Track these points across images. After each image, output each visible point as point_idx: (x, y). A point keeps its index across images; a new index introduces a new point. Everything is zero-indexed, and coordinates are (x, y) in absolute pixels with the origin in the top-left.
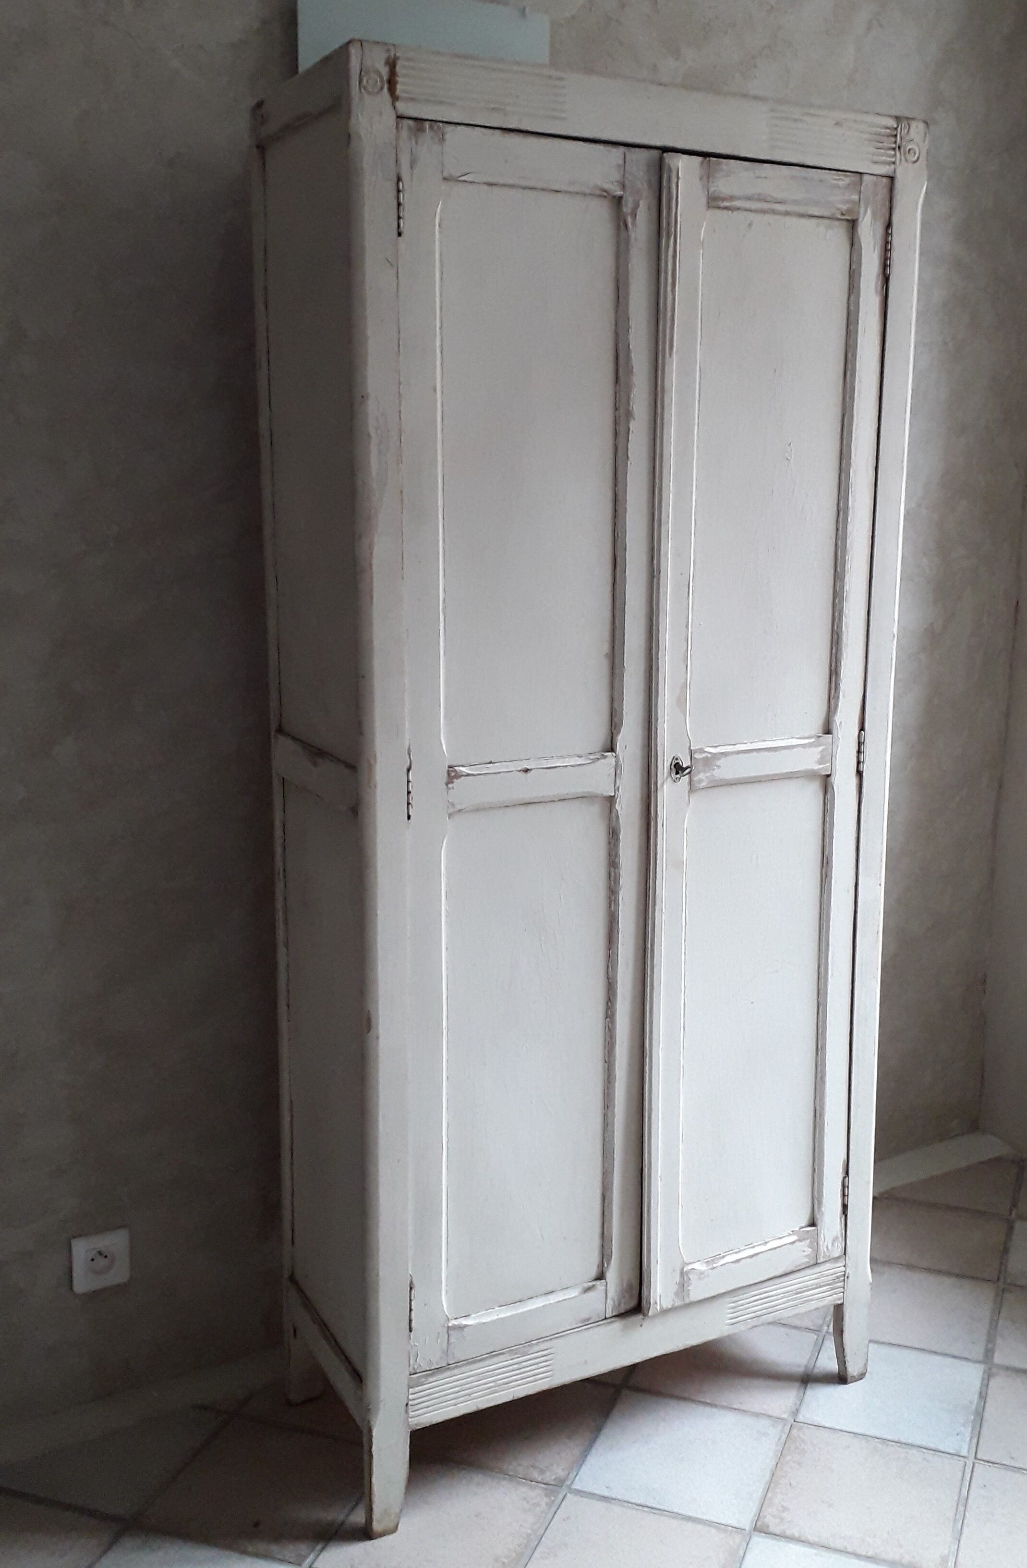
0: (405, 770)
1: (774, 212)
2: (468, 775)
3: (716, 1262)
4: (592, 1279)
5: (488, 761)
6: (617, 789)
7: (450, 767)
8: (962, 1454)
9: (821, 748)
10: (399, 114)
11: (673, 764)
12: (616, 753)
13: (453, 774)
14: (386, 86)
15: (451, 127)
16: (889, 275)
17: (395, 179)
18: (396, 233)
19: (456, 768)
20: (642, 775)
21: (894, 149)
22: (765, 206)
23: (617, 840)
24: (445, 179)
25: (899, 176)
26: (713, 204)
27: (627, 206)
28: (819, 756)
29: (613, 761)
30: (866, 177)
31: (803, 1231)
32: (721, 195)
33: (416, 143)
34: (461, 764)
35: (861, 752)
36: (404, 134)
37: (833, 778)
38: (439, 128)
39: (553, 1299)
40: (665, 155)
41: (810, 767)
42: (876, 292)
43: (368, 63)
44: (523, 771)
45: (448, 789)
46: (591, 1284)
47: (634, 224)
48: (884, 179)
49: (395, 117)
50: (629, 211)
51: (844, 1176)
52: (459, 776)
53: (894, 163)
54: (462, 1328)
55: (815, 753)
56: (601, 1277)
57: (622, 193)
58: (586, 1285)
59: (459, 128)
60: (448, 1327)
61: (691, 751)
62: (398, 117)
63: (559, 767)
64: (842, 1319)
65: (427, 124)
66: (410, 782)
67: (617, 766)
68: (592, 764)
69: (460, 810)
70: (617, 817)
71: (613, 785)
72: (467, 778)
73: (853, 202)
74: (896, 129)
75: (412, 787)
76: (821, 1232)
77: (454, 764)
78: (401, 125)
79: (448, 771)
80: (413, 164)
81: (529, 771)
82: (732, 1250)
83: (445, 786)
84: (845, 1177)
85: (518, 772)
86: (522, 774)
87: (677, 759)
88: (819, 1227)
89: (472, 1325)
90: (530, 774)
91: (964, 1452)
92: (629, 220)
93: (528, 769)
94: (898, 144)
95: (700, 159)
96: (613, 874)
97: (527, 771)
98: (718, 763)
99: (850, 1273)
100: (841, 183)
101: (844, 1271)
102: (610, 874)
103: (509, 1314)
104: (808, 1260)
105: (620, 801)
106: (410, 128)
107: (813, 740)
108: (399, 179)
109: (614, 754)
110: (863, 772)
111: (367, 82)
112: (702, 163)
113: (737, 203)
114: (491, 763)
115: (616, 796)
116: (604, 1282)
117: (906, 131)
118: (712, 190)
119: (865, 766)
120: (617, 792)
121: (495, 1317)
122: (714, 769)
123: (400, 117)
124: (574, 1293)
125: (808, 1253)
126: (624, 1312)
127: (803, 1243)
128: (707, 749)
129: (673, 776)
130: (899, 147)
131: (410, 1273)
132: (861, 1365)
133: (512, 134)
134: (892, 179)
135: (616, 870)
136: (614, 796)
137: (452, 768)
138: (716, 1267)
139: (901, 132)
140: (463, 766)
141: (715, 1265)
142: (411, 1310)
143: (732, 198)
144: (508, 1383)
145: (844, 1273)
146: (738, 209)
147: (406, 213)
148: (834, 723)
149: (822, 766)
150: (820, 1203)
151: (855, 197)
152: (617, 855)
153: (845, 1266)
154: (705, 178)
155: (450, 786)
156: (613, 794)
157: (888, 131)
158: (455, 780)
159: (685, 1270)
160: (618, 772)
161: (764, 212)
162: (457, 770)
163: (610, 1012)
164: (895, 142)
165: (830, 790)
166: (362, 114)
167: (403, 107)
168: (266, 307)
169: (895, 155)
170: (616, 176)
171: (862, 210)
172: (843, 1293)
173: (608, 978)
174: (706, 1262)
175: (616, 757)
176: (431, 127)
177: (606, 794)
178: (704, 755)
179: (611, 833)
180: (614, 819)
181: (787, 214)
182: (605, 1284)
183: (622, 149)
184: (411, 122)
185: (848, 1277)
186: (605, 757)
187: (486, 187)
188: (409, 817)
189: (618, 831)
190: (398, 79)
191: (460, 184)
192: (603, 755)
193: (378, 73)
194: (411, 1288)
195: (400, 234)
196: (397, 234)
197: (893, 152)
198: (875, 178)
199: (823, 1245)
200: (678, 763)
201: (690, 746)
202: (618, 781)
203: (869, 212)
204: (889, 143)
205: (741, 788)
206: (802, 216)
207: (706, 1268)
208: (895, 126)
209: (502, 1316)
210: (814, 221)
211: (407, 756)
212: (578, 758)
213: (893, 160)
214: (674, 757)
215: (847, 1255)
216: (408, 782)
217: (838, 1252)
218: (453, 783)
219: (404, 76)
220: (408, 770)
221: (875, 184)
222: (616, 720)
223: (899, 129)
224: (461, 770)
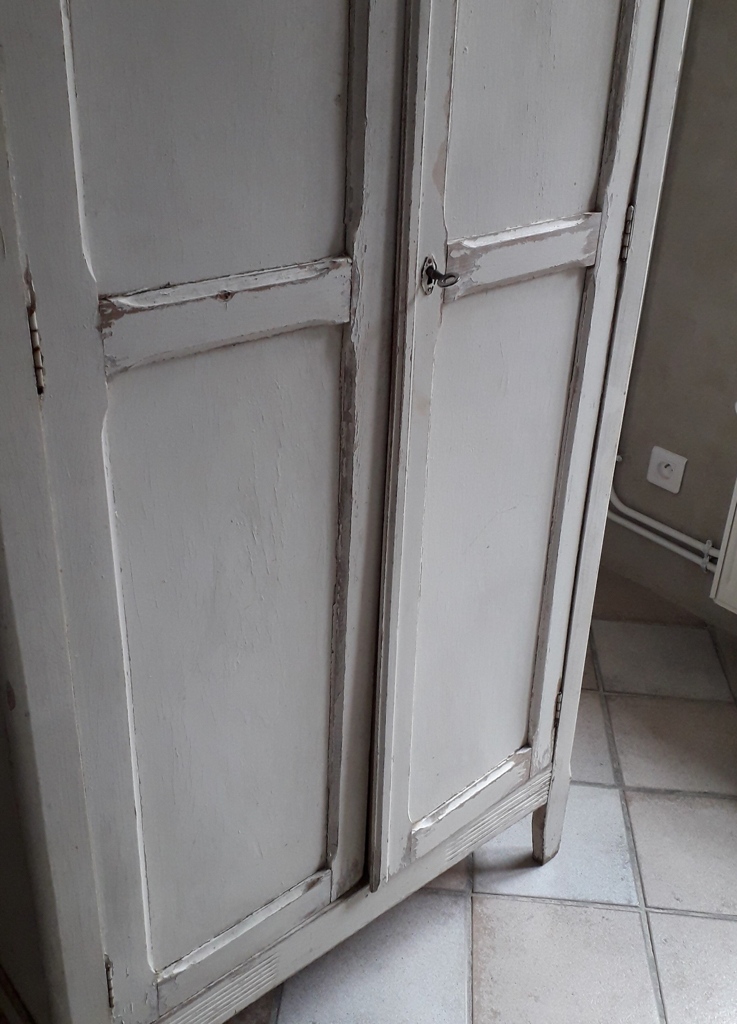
0: (24, 313)
2: (135, 310)
3: (441, 813)
4: (315, 872)
5: (165, 283)
6: (352, 312)
7: (103, 298)
8: (634, 904)
9: (589, 231)
11: (426, 268)
12: (352, 259)
13: (110, 311)
19: (113, 300)
20: (385, 289)
23: (352, 383)
28: (586, 243)
29: (346, 271)
31: (519, 754)
34: (119, 291)
35: (628, 234)
37: (596, 271)
39: (275, 908)
41: (574, 259)
44: (221, 297)
45: (103, 337)
46: (314, 877)
51: (558, 693)
52: (119, 312)
54: (173, 978)
55: (582, 237)
56: (324, 866)
58: (309, 880)
60: (157, 985)
61: (447, 247)
63: (274, 286)
64: (545, 817)
66: (35, 331)
67: (354, 279)
68: (321, 278)
69: (126, 369)
70: (352, 352)
71: (347, 308)
72: (132, 315)
75: (40, 339)
76: (535, 751)
77: (109, 292)
79: (100, 306)
81: (229, 297)
82: (455, 795)
83: (96, 333)
84: (560, 694)
85: (212, 299)
86: (219, 303)
87: (430, 261)
88: (533, 748)
89: (185, 970)
90: (231, 301)
91: (635, 903)
93: (229, 294)
96: (345, 429)
97: (226, 296)
98: (478, 262)
99: (555, 776)
101: (550, 777)
102: (340, 429)
103: (227, 942)
104: (522, 779)
105: (357, 330)
107: (580, 222)
109: (350, 261)
110: (626, 259)
114: (168, 286)
115: (352, 322)
116: (329, 872)
119: (629, 251)
120: (353, 317)
121: (211, 952)
122: (473, 271)
124: (296, 894)
125: (523, 773)
126: (349, 889)
127: (520, 766)
128: (466, 243)
129: (423, 286)
131: (105, 953)
132: (555, 847)
135: (350, 423)
136: (349, 322)
137: (105, 299)
138: (441, 819)
140: (124, 295)
141: (440, 818)
142: (110, 989)
144: (229, 1003)
145: (550, 778)
148: (606, 196)
149: (587, 255)
150: (535, 726)
152: (351, 405)
153: (551, 772)
155: (106, 330)
156: (346, 320)
158: (113, 321)
159: (413, 833)
160: (355, 287)
162: (115, 304)
163: (338, 597)
165: (590, 285)
172: (548, 795)
173: (336, 558)
174: (431, 816)
175: (352, 264)
177: (338, 321)
178: (462, 252)
179: (343, 375)
180: (348, 354)
182: (330, 873)
185: (553, 780)
186: (337, 266)
188: (40, 390)
189: (353, 372)
192: (334, 262)
194: (108, 969)
199: (536, 760)
200: (431, 267)
201: (446, 241)
202: (354, 300)
205: (498, 294)
207: (431, 824)
209: (220, 947)
211: (26, 286)
212: (298, 270)
214: (426, 258)
215: (554, 762)
216: (33, 331)
217: (547, 761)
218: (109, 325)
220: (31, 310)
222: (351, 205)
224: (120, 303)
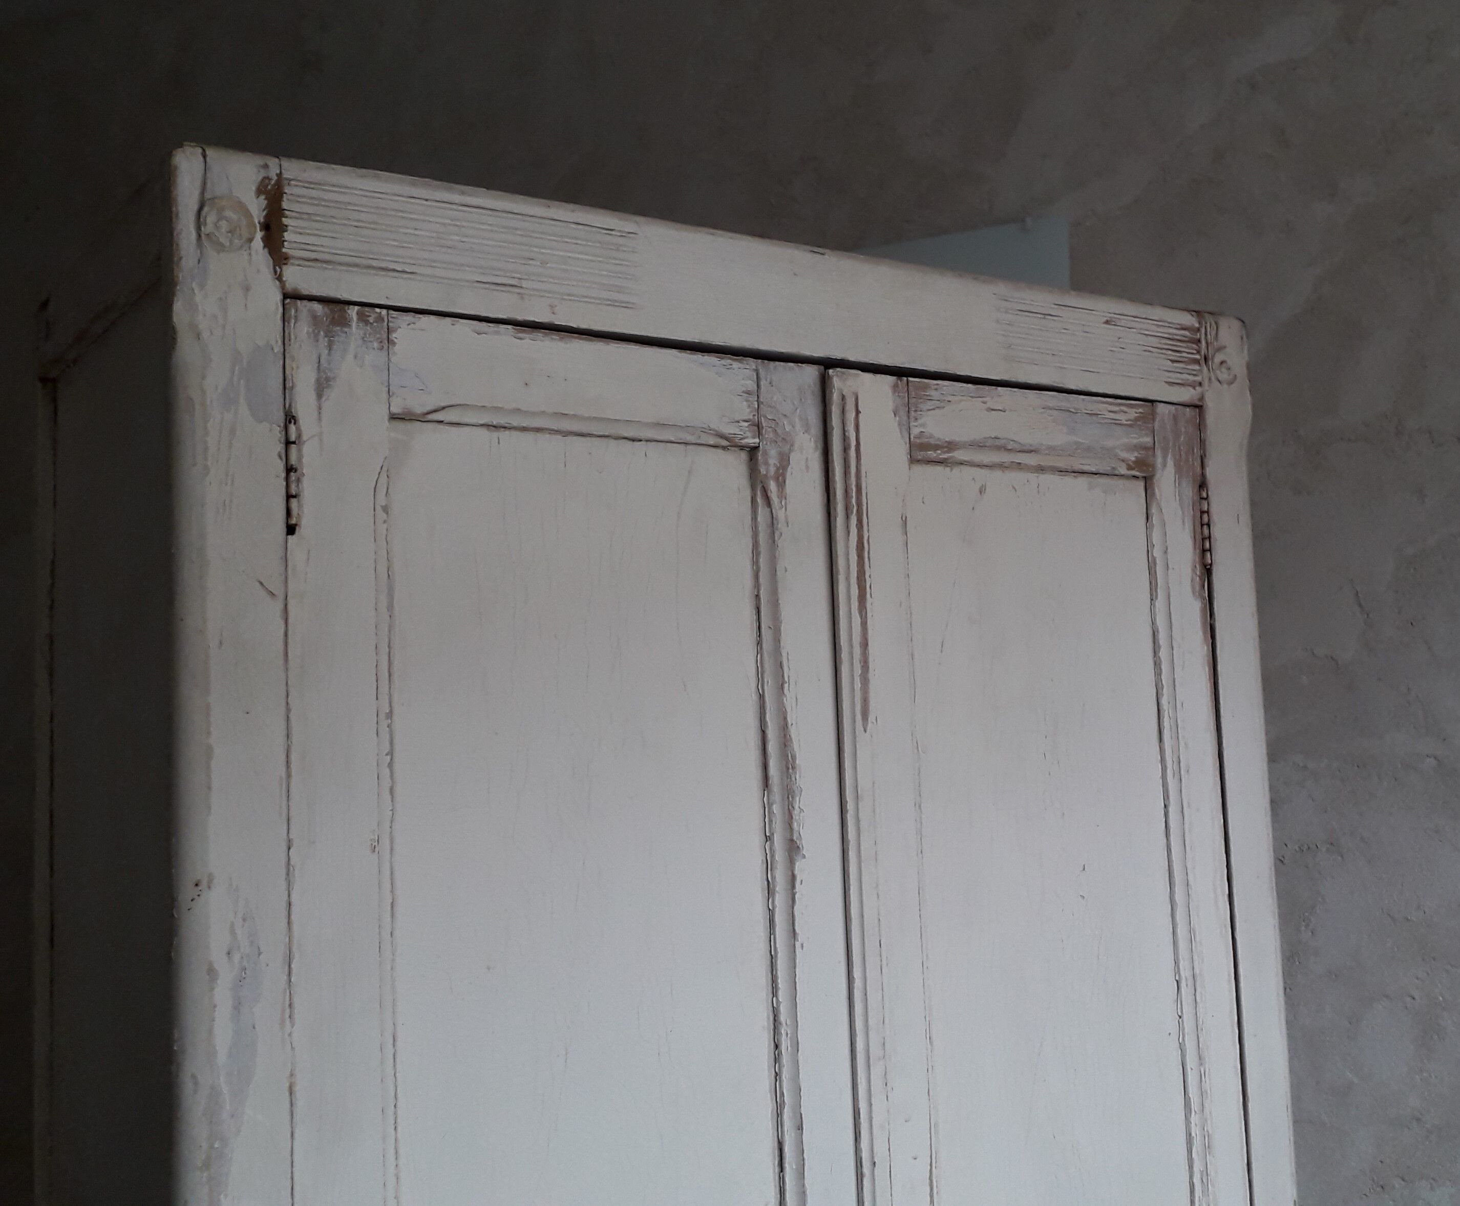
1: (1019, 466)
10: (289, 287)
14: (259, 235)
15: (409, 317)
16: (1211, 565)
17: (280, 416)
18: (281, 527)
21: (1197, 362)
22: (1006, 458)
24: (393, 417)
25: (1210, 404)
26: (920, 455)
27: (766, 463)
30: (1161, 408)
32: (932, 441)
33: (330, 347)
36: (302, 329)
38: (380, 319)
40: (831, 371)
42: (1194, 593)
43: (218, 188)
47: (782, 495)
48: (1188, 410)
49: (279, 297)
50: (772, 470)
53: (1200, 384)
57: (757, 440)
59: (425, 319)
62: (285, 296)
65: (353, 311)
73: (1146, 448)
74: (1198, 330)
78: (293, 311)
80: (322, 386)
92: (773, 486)
94: (1203, 353)
95: (891, 379)
100: (1122, 418)
106: (314, 317)
108: (290, 418)
111: (216, 225)
112: (895, 387)
113: (959, 455)
117: (1214, 333)
118: (915, 431)
123: (291, 297)
130: (1206, 359)
133: (539, 335)
134: (1198, 407)
139: (1206, 334)
143: (951, 446)
146: (961, 463)
147: (308, 488)
151: (1147, 440)
154: (903, 412)
157: (1187, 333)
161: (1001, 466)
164: (1199, 352)
166: (202, 286)
167: (294, 276)
168: (51, 675)
169: (1201, 371)
170: (744, 410)
171: (1159, 460)
176: (362, 318)
181: (1041, 469)
183: (752, 363)
184: (317, 307)
187: (484, 432)
190: (285, 221)
191: (430, 425)
193: (242, 208)
195: (291, 530)
196: (285, 530)
197: (1197, 367)
198: (1173, 408)
203: (1170, 463)
204: (1188, 352)
206: (1062, 471)
208: (1197, 325)
210: (1082, 481)
213: (1198, 379)
219: (300, 215)
221: (1175, 418)
223: (1203, 330)
